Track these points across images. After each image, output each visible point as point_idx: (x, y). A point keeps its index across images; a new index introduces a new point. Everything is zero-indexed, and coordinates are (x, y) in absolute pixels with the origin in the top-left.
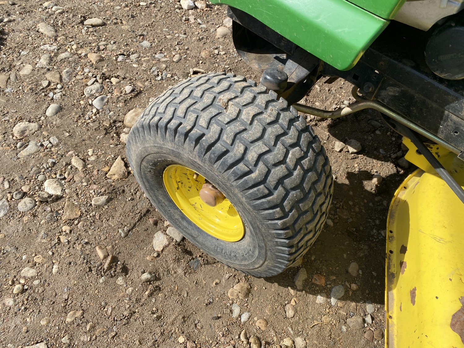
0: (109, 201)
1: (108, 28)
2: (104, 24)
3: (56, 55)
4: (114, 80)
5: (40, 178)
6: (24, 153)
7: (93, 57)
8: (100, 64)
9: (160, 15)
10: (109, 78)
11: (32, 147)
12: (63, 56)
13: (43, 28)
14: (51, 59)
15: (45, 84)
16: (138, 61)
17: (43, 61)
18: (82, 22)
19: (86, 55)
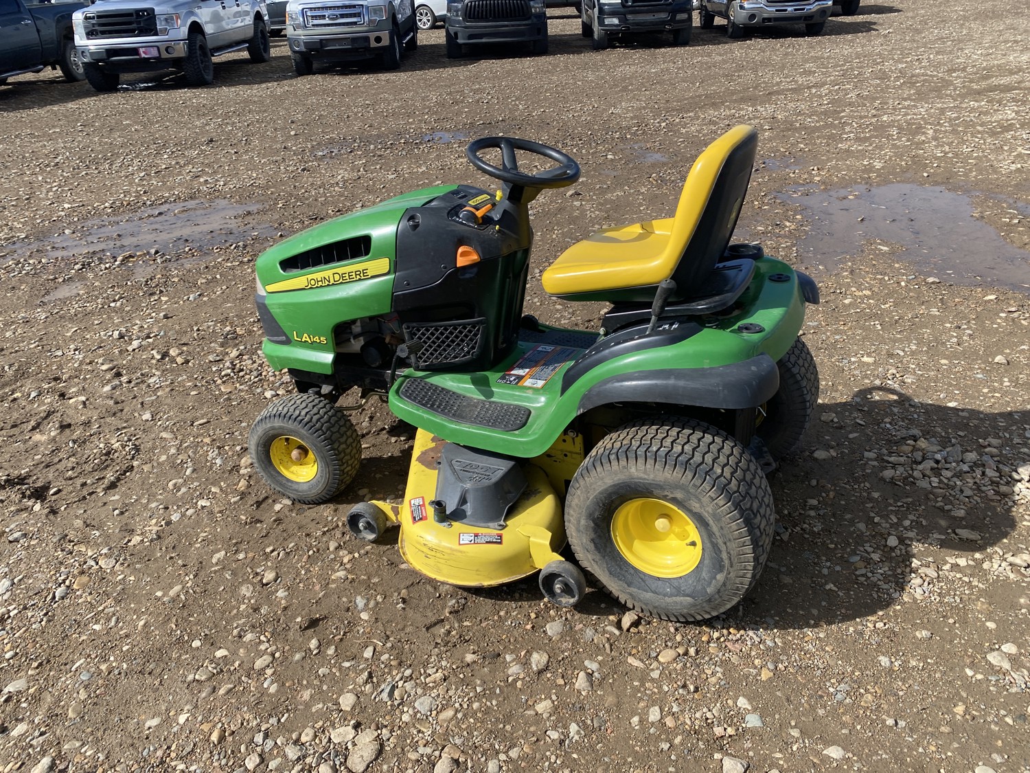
0: (241, 499)
1: (212, 423)
2: (208, 422)
3: (181, 446)
4: (227, 448)
5: (194, 501)
6: (180, 493)
7: (207, 440)
8: (214, 442)
9: (249, 407)
10: (223, 447)
11: (183, 490)
12: (186, 445)
13: (164, 435)
14: (178, 449)
15: (179, 461)
16: (241, 434)
17: (173, 451)
18: (192, 425)
19: (202, 441)
